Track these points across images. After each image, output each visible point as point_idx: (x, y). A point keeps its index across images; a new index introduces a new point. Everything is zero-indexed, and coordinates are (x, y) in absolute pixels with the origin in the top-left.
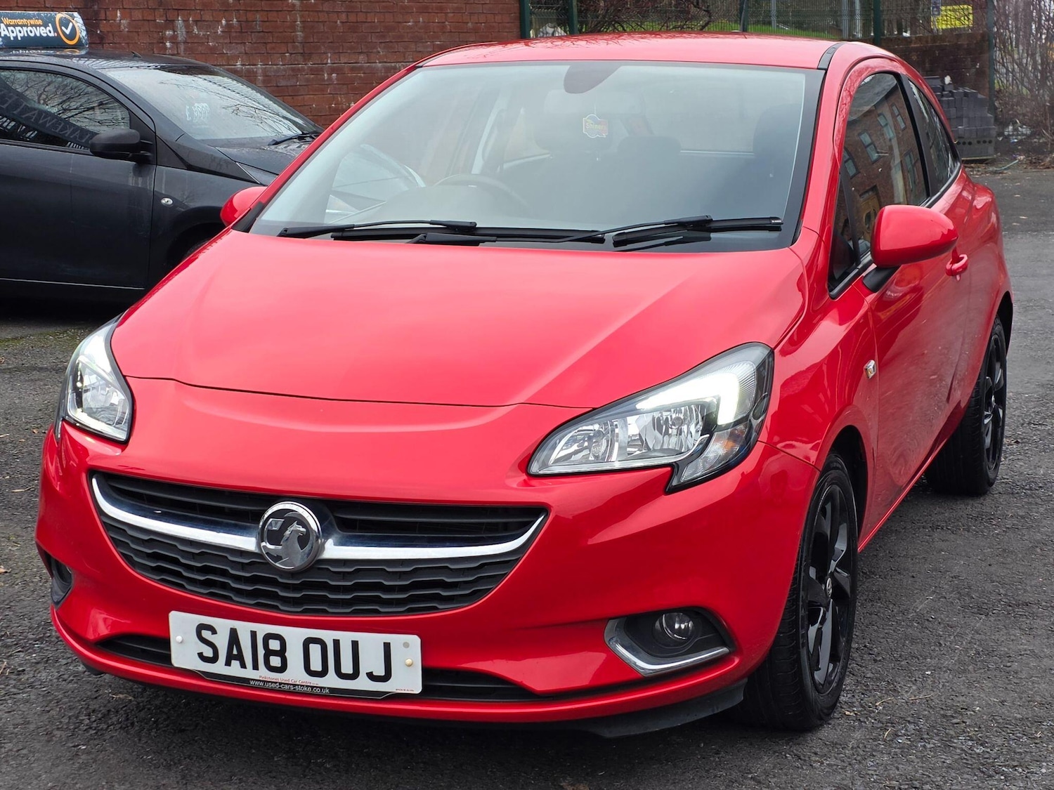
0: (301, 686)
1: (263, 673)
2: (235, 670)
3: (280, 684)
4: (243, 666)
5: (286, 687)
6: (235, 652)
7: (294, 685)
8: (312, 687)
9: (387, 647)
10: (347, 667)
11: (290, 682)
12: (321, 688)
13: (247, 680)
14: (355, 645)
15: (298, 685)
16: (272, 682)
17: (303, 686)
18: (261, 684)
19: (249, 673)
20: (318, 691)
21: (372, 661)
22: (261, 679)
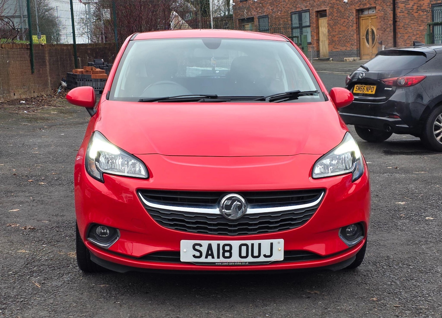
0: (237, 262)
1: (222, 259)
2: (210, 259)
3: (229, 263)
4: (213, 257)
5: (231, 264)
6: (210, 253)
7: (234, 263)
8: (242, 262)
9: (272, 244)
10: (256, 253)
11: (233, 262)
12: (245, 262)
13: (215, 263)
14: (260, 245)
15: (236, 262)
16: (225, 263)
17: (238, 262)
18: (221, 264)
19: (216, 260)
20: (244, 264)
21: (266, 250)
22: (220, 262)
